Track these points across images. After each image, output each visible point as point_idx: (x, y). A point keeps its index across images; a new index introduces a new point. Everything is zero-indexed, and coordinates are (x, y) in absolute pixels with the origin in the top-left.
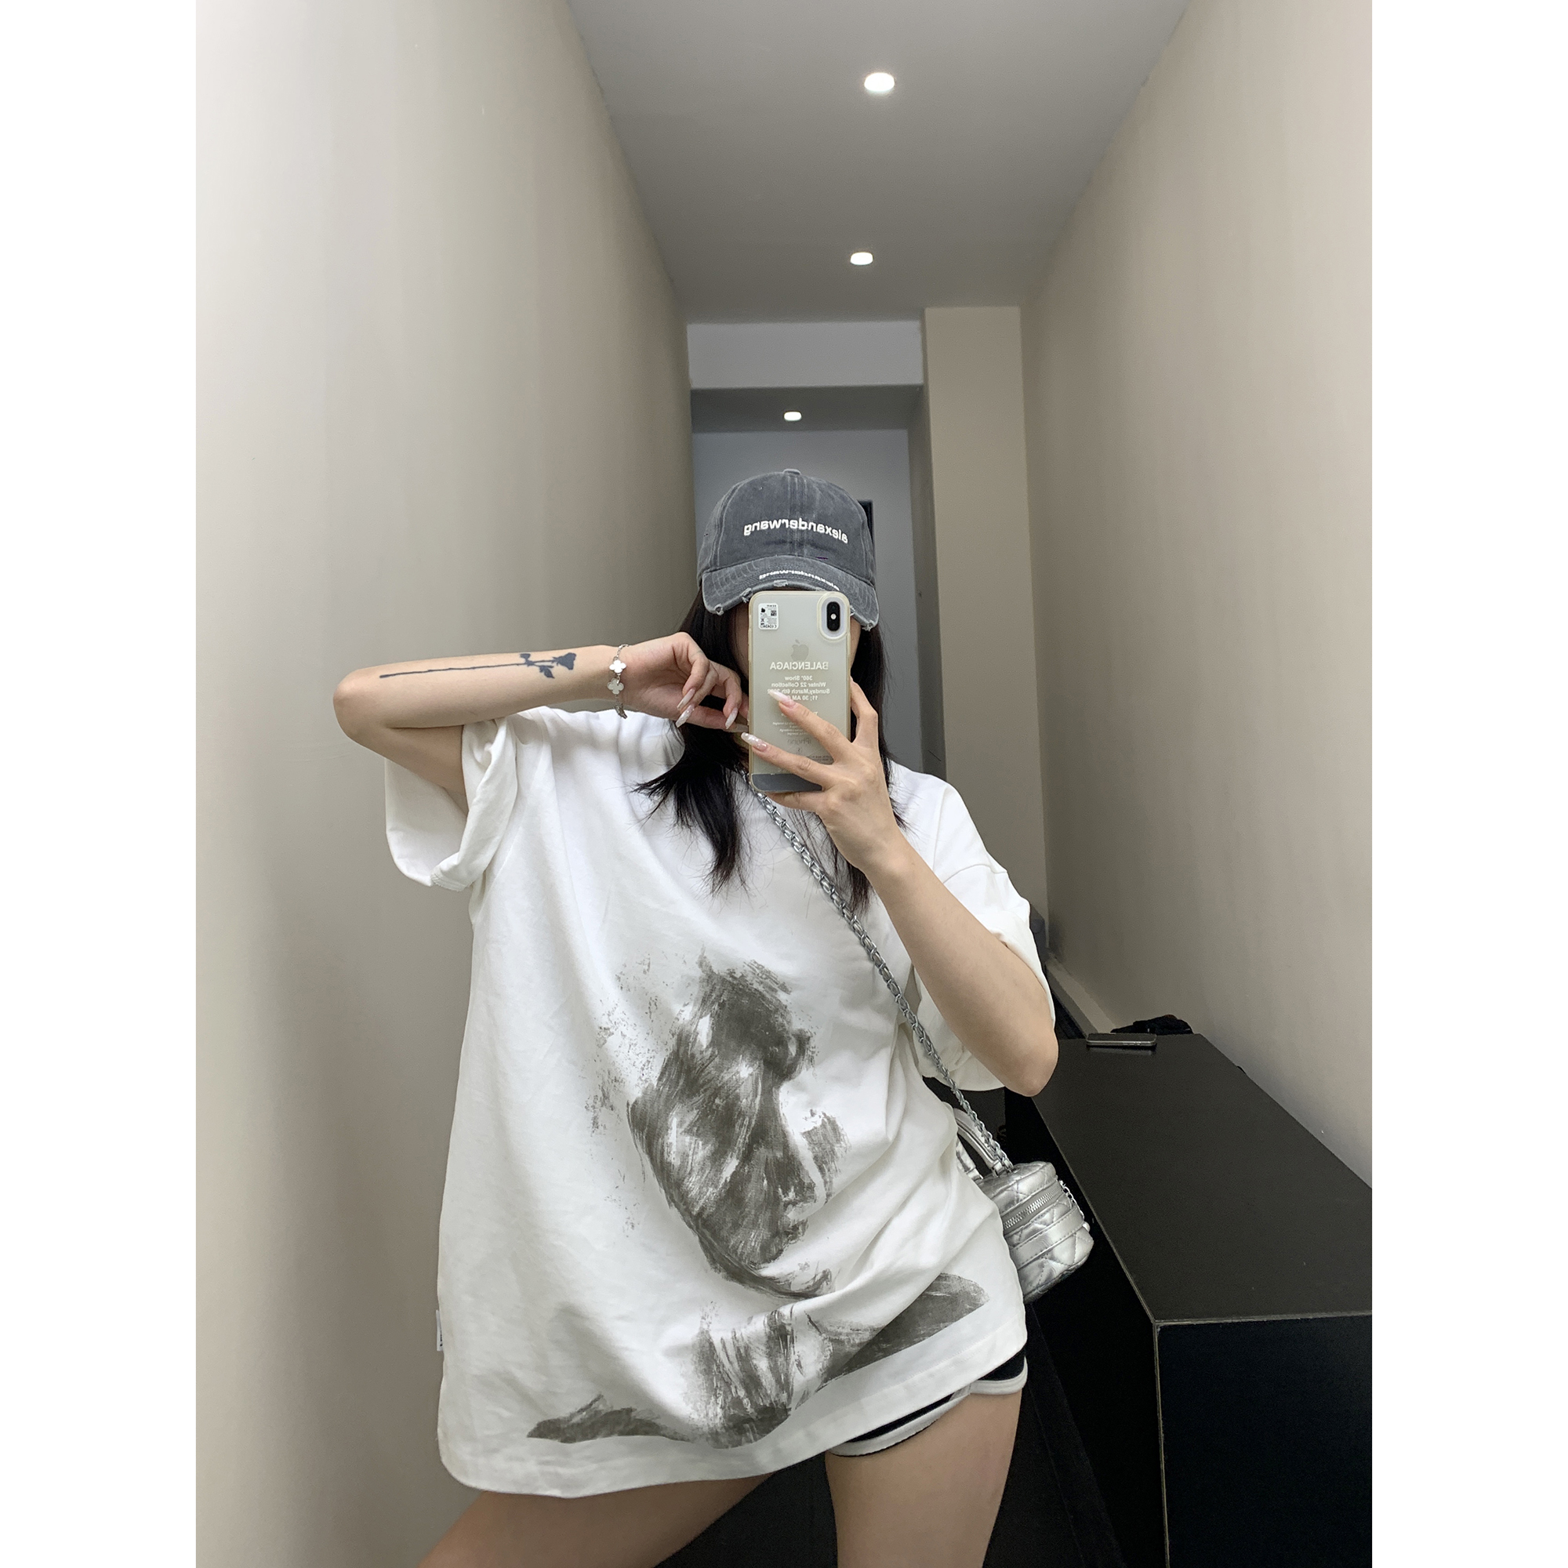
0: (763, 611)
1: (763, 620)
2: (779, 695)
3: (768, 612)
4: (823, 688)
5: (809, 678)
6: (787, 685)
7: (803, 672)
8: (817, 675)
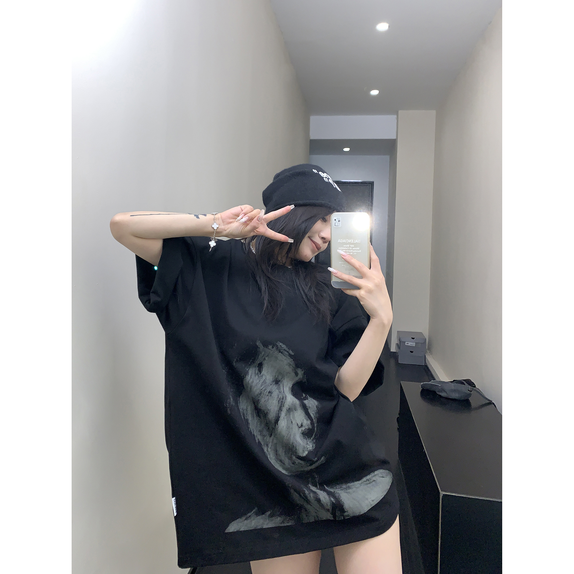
0: (335, 220)
1: (335, 223)
2: (342, 252)
3: (337, 221)
5: (353, 246)
6: (344, 248)
7: (350, 244)
8: (356, 245)
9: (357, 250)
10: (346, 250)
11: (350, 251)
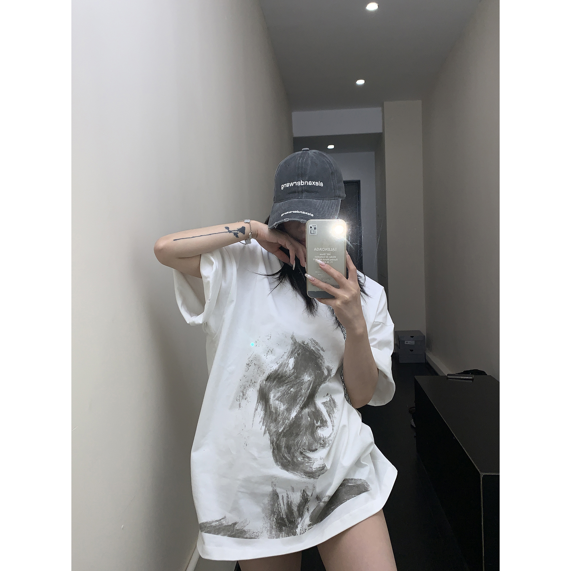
0: (311, 227)
1: (311, 231)
2: (319, 261)
3: (313, 228)
4: (335, 259)
5: (330, 254)
6: (321, 257)
7: (327, 252)
8: (333, 253)
9: (333, 259)
10: (322, 259)
11: (327, 260)
